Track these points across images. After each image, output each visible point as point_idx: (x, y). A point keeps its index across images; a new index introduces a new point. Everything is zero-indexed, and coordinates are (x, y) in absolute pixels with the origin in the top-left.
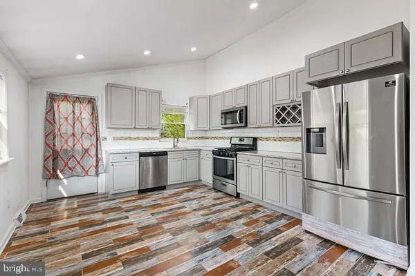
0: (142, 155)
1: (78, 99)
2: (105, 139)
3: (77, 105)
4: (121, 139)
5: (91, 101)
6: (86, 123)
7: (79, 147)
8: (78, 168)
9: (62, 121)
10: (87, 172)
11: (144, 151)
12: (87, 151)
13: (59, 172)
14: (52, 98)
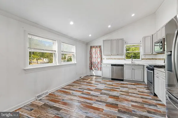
0: (112, 65)
1: (97, 47)
2: (104, 59)
3: (96, 48)
4: (109, 59)
5: (100, 47)
6: (99, 54)
7: (97, 61)
8: (97, 68)
9: (93, 53)
10: (99, 69)
11: (113, 64)
12: (99, 62)
13: (92, 67)
14: (91, 47)
